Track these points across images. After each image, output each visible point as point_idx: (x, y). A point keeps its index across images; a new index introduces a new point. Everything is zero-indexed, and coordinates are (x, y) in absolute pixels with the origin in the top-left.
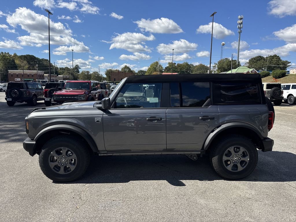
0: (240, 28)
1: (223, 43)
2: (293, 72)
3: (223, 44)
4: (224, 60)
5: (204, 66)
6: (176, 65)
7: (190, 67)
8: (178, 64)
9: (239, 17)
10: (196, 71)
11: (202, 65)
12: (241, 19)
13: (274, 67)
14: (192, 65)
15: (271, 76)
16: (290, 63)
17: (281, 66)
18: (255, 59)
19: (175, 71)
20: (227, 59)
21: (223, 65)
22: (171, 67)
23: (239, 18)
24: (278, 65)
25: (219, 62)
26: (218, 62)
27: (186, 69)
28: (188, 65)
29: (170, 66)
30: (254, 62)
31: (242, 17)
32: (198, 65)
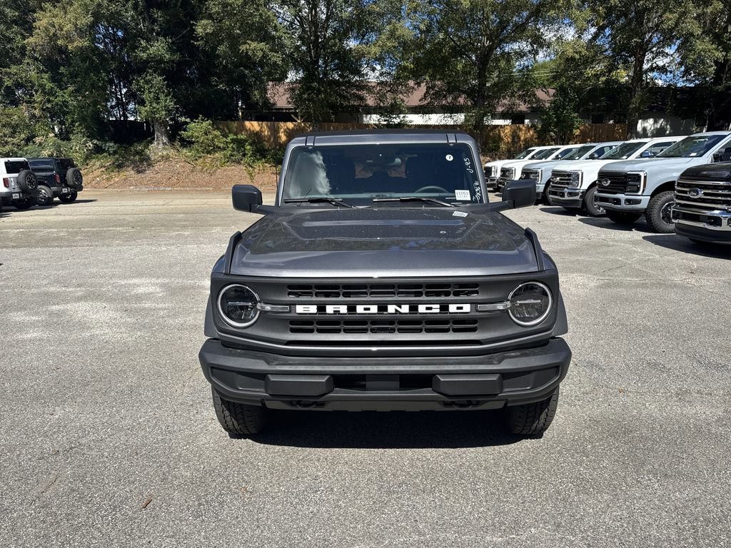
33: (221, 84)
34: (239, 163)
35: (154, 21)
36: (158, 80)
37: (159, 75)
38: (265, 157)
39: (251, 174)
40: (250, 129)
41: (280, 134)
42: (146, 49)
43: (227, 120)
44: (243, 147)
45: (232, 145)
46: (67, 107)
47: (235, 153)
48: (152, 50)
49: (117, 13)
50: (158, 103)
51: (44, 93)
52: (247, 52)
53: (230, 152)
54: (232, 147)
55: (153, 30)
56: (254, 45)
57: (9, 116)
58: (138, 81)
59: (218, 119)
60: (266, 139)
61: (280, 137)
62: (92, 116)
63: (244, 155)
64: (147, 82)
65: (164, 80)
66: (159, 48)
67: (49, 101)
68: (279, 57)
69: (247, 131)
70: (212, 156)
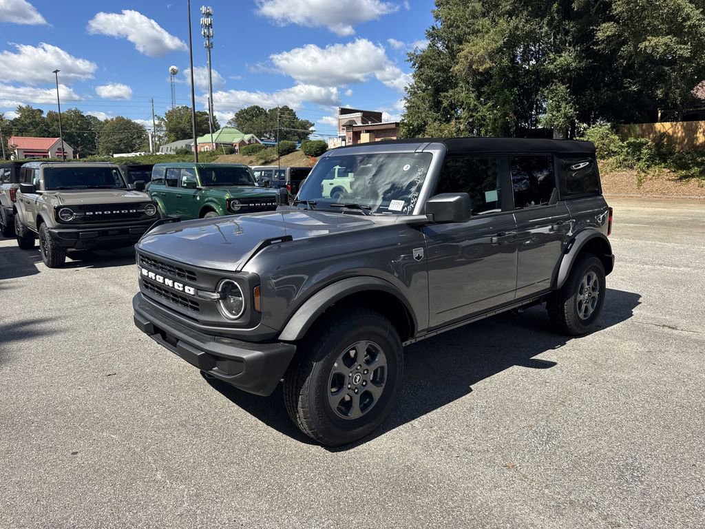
0: (208, 36)
1: (172, 67)
2: (335, 145)
3: (173, 70)
4: (180, 110)
5: (129, 122)
6: (45, 115)
7: (90, 123)
8: (50, 114)
9: (203, 9)
10: (108, 135)
11: (123, 119)
12: (208, 15)
13: (287, 132)
14: (95, 118)
15: (301, 152)
16: (313, 125)
17: (299, 130)
18: (247, 114)
19: (50, 133)
20: (188, 108)
21: (180, 123)
22: (28, 121)
23: (203, 12)
24: (294, 128)
25: (170, 115)
26: (166, 114)
27: (78, 129)
28: (83, 116)
29: (26, 117)
30: (246, 119)
31: (210, 10)
32: (112, 120)
33: (634, 85)
34: (632, 168)
35: (567, 33)
36: (562, 88)
37: (563, 84)
38: (665, 161)
39: (640, 181)
40: (660, 131)
41: (698, 135)
42: (555, 60)
43: (629, 123)
44: (639, 150)
45: (626, 149)
46: (484, 120)
47: (629, 157)
48: (560, 60)
49: (531, 32)
50: (558, 111)
51: (469, 110)
52: (645, 49)
53: (623, 157)
54: (627, 151)
55: (566, 41)
56: (654, 40)
57: (441, 131)
58: (543, 92)
59: (621, 123)
60: (678, 141)
61: (697, 138)
62: (501, 127)
63: (639, 160)
64: (552, 91)
65: (567, 88)
66: (567, 58)
67: (472, 116)
68: (687, 49)
69: (656, 132)
70: (605, 161)
